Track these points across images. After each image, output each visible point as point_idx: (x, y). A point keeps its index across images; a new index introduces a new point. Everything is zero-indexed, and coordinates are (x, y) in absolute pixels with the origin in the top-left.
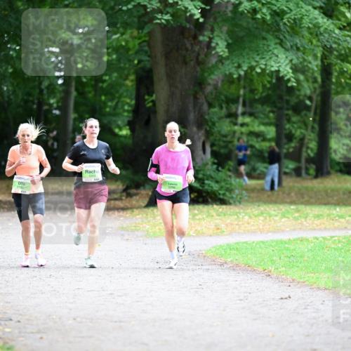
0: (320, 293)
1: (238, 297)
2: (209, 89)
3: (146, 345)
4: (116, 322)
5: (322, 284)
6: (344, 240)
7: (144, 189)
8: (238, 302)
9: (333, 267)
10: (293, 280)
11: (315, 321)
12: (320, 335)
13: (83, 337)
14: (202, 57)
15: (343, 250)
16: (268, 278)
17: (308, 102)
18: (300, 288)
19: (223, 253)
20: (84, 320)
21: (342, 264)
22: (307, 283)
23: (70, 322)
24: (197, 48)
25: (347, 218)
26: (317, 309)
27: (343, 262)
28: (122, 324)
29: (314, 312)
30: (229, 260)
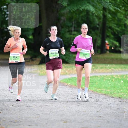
0: (102, 96)
1: (72, 97)
2: (62, 21)
3: (39, 115)
4: (28, 106)
5: (103, 92)
6: (111, 77)
7: (38, 58)
8: (72, 99)
9: (107, 87)
10: (92, 91)
11: (100, 106)
12: (102, 111)
13: (15, 112)
14: (59, 10)
15: (110, 80)
16: (83, 90)
17: (98, 26)
18: (95, 94)
19: (67, 81)
20: (16, 106)
21: (110, 85)
22: (97, 92)
23: (11, 106)
24: (57, 7)
25: (112, 69)
26: (101, 102)
27: (110, 84)
28: (30, 107)
29: (100, 103)
30: (69, 84)
